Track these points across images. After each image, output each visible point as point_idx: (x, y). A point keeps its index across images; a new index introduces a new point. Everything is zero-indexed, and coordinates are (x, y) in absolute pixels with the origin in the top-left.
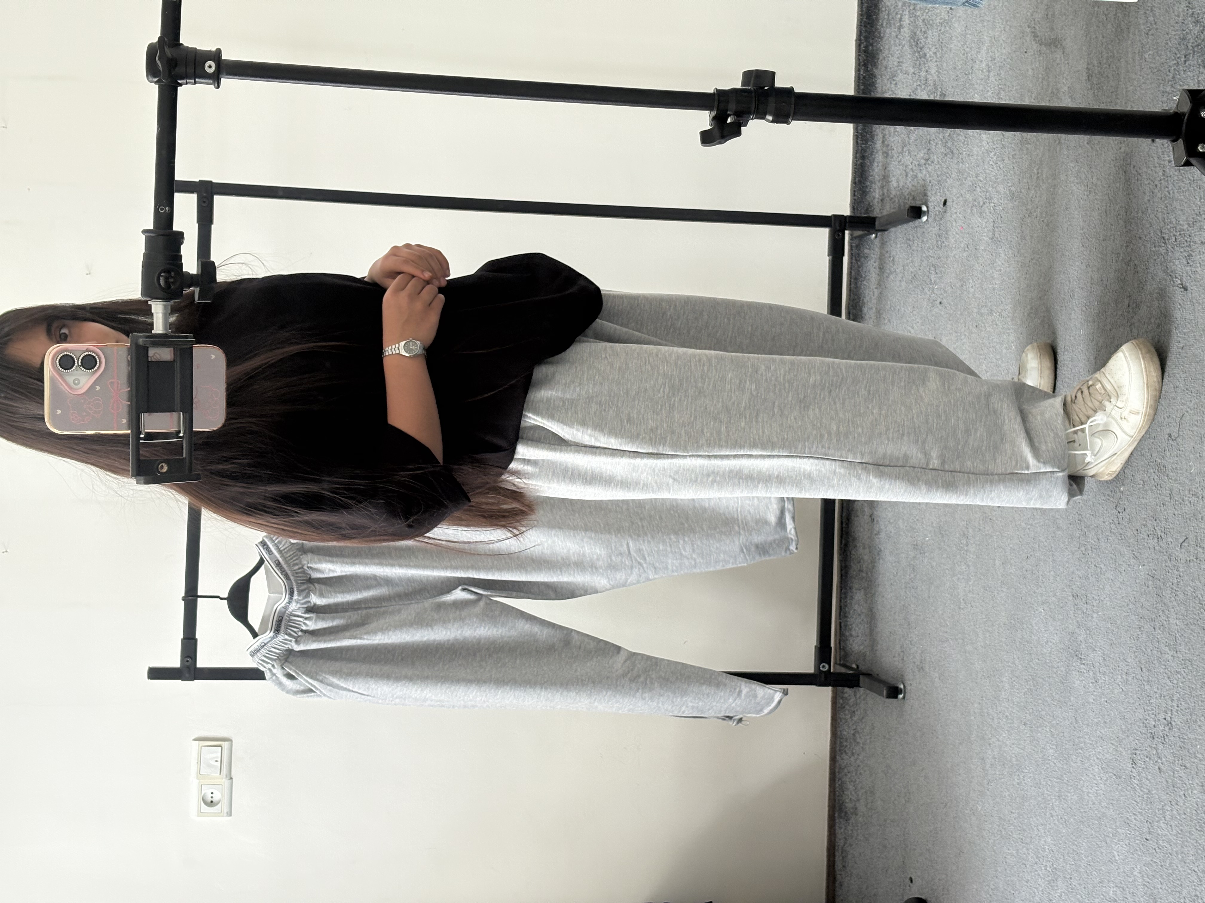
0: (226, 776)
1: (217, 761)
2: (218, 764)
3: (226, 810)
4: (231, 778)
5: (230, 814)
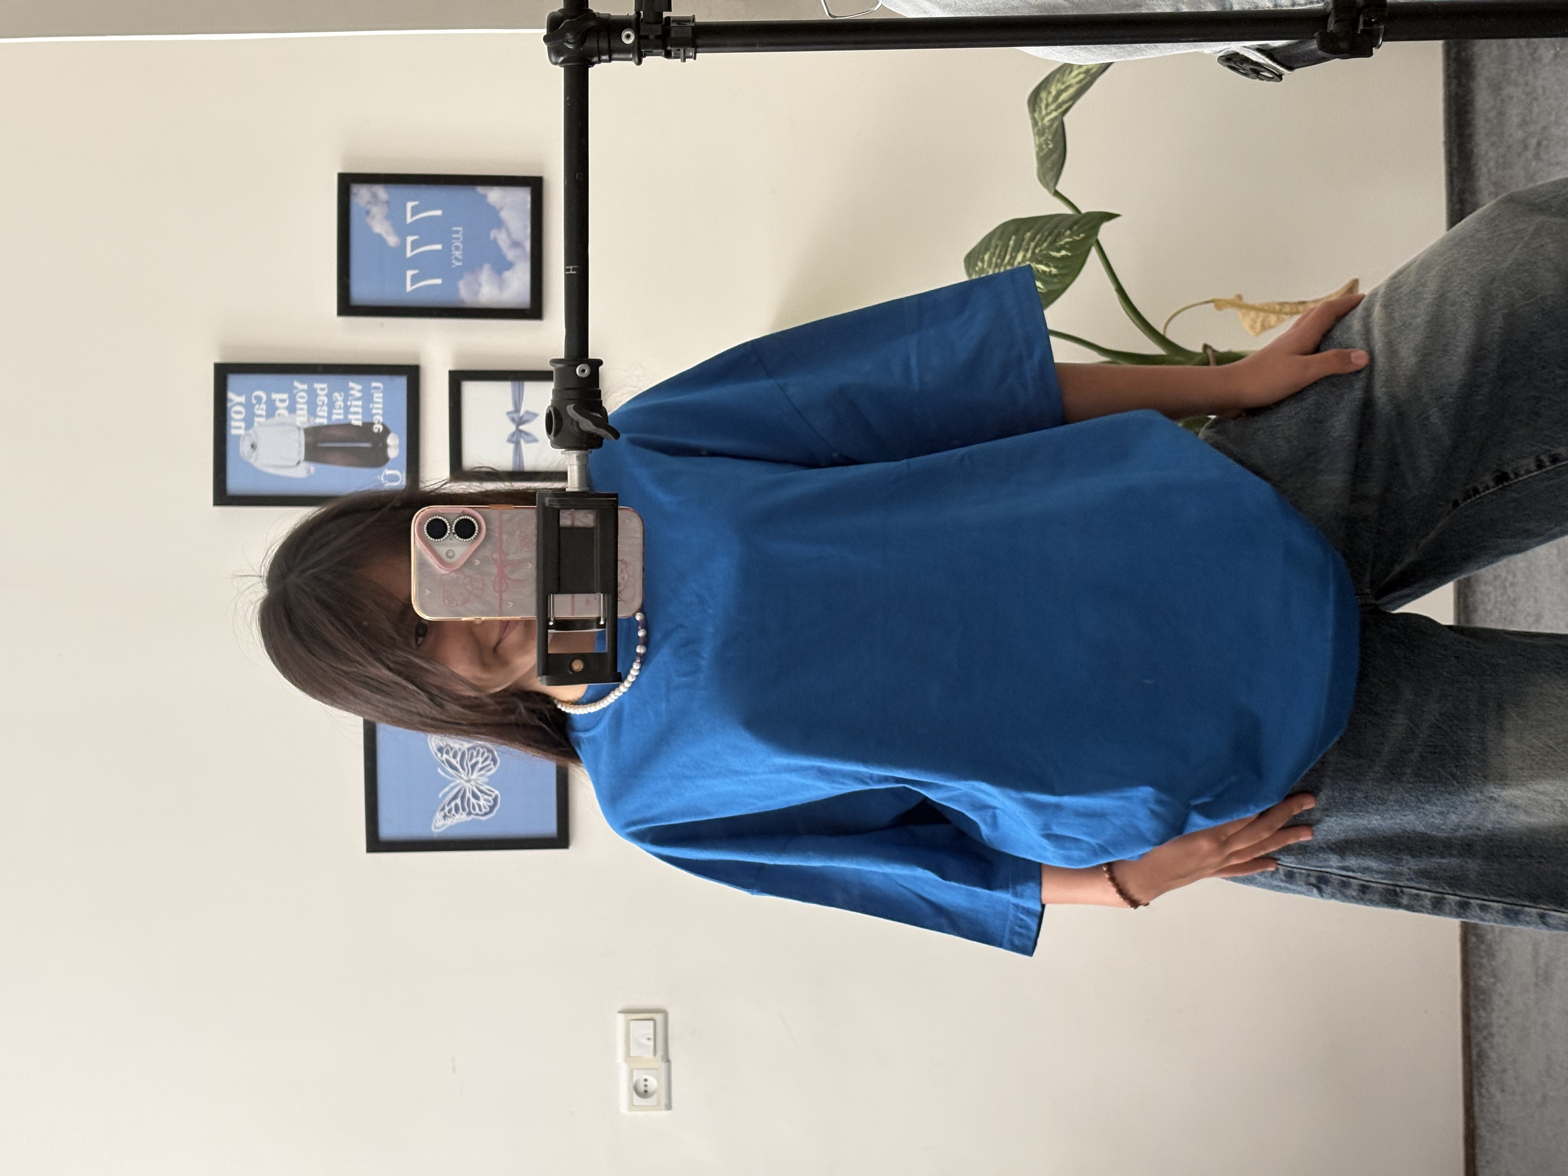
0: (662, 1057)
1: (649, 1039)
2: (652, 1042)
3: (663, 1102)
4: (668, 1061)
5: (668, 1107)
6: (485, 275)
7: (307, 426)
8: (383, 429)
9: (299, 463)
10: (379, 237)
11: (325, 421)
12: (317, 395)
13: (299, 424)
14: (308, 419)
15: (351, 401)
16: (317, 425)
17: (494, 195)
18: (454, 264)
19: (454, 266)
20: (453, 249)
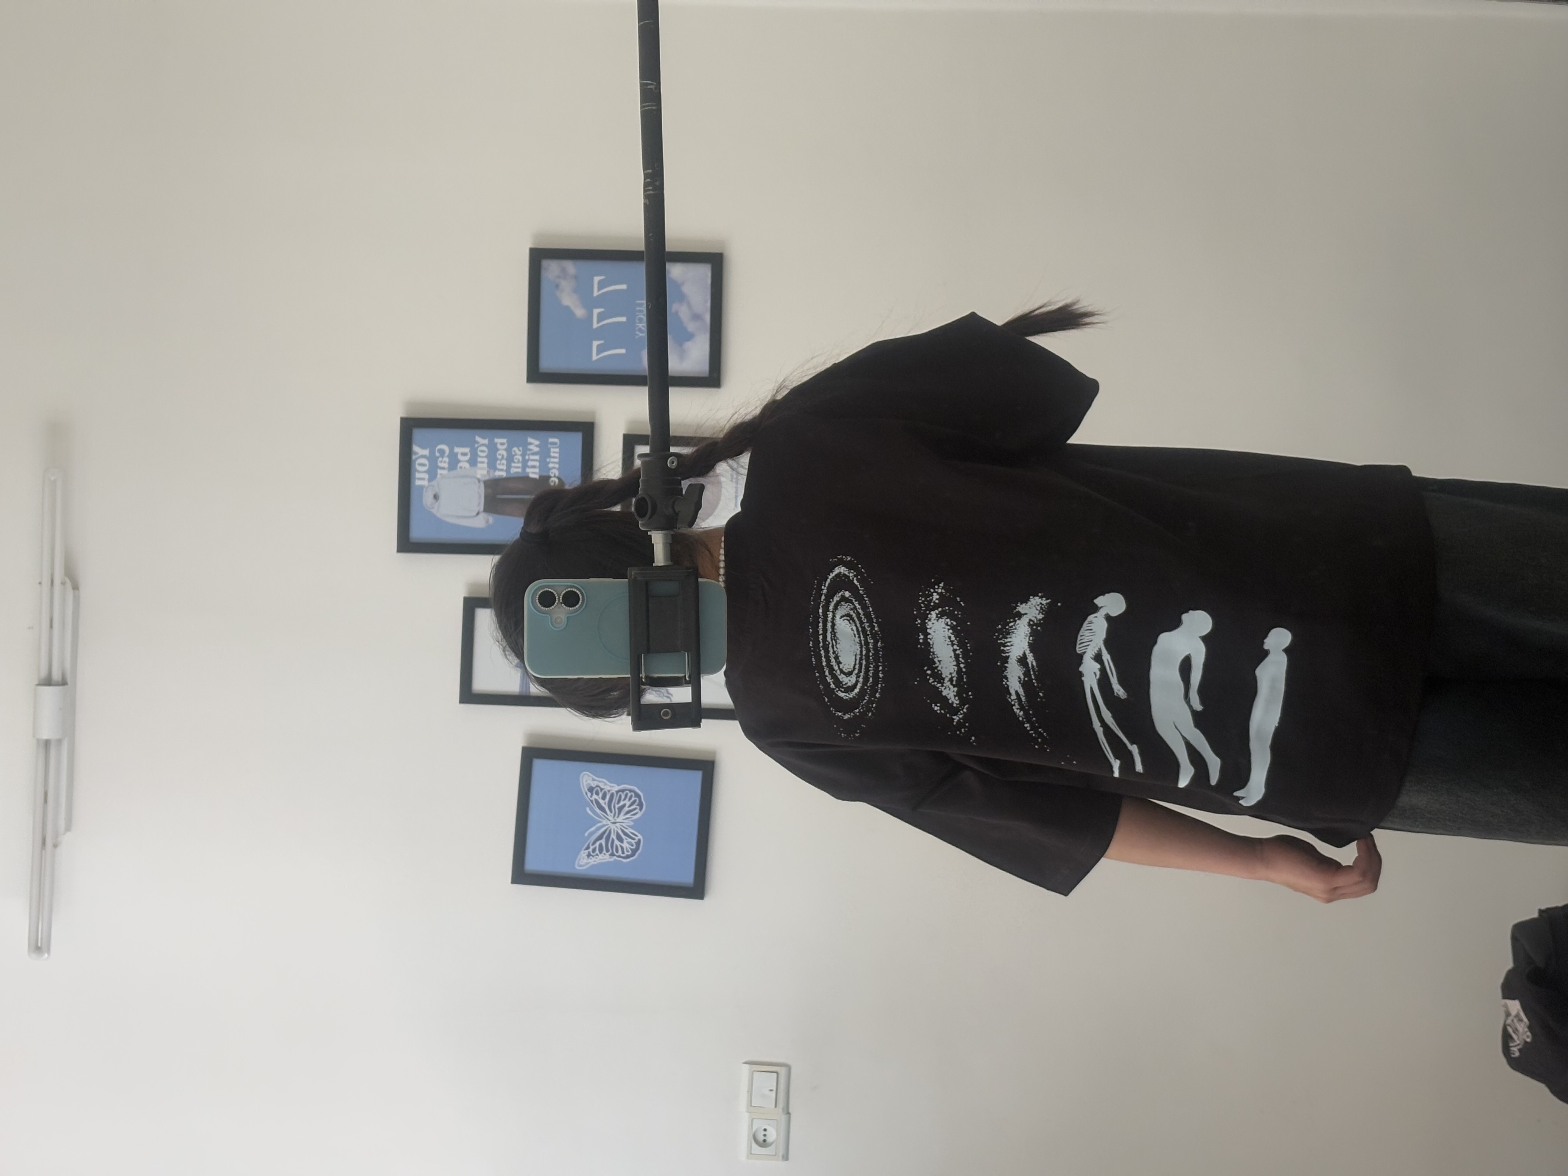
0: (783, 1109)
1: (771, 1090)
2: (774, 1094)
3: (781, 1152)
4: (788, 1113)
5: (786, 1157)
7: (487, 478)
8: (558, 484)
9: (478, 513)
10: (568, 309)
11: (504, 474)
12: (498, 450)
13: (479, 476)
14: (488, 472)
15: (529, 455)
16: (497, 477)
17: (677, 270)
19: (637, 337)
20: (637, 320)
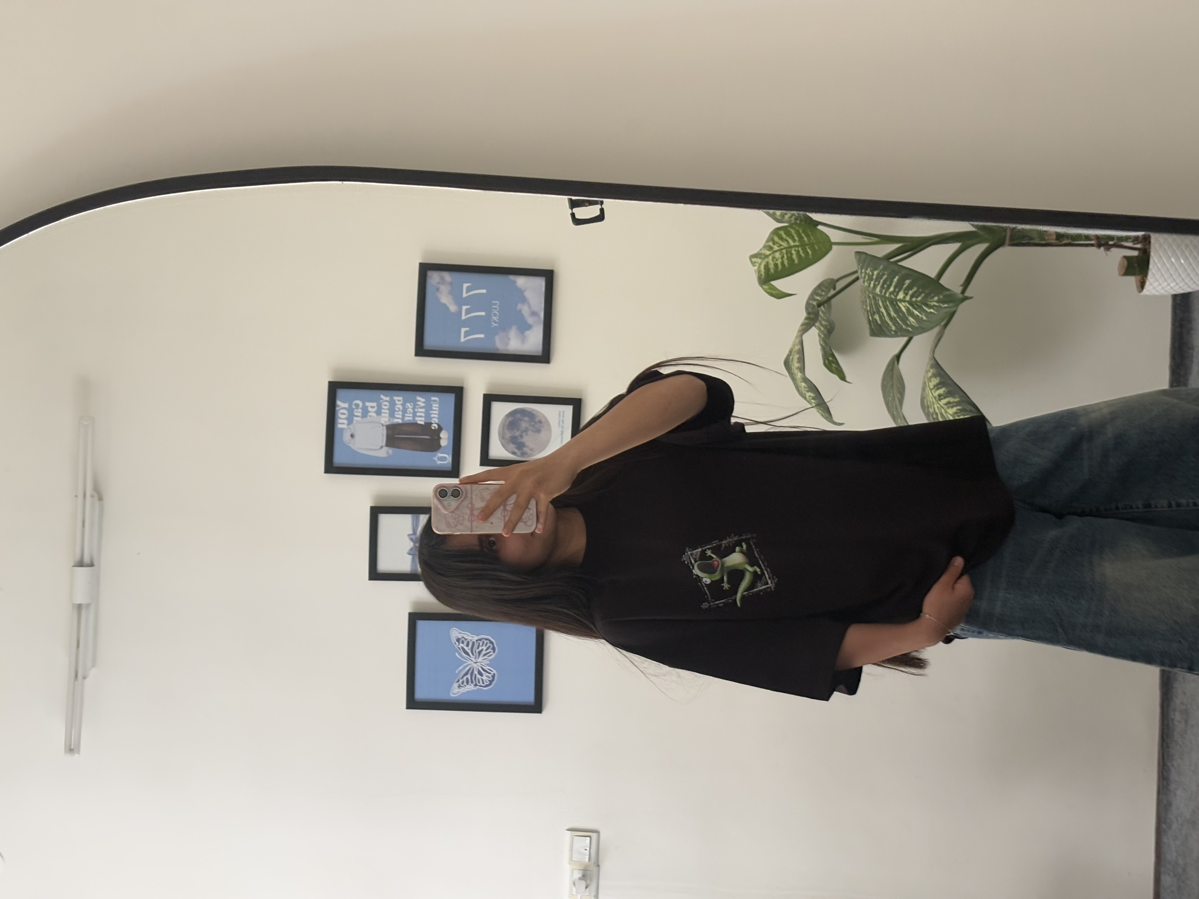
1: (586, 849)
6: (513, 333)
7: (387, 424)
8: (438, 428)
9: (382, 447)
10: (445, 305)
11: (400, 421)
12: (396, 404)
13: (382, 422)
15: (417, 408)
16: (395, 423)
17: (521, 281)
18: (493, 325)
19: (492, 326)
20: (492, 315)
